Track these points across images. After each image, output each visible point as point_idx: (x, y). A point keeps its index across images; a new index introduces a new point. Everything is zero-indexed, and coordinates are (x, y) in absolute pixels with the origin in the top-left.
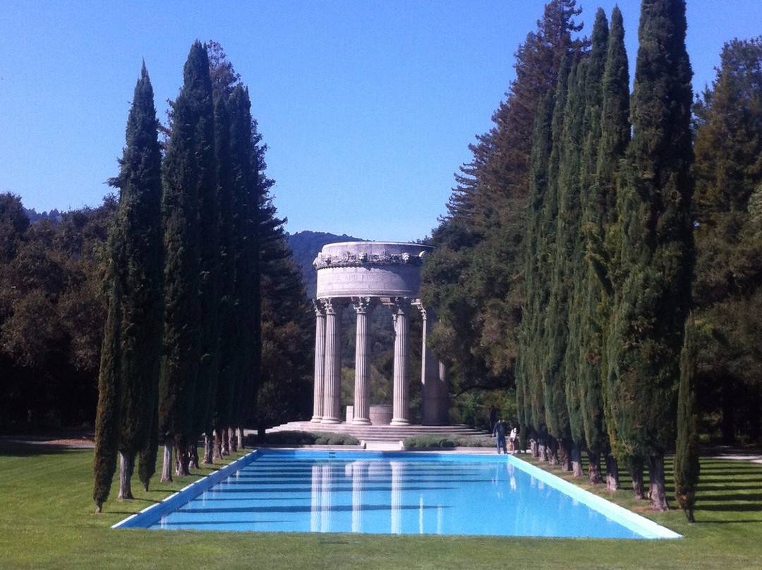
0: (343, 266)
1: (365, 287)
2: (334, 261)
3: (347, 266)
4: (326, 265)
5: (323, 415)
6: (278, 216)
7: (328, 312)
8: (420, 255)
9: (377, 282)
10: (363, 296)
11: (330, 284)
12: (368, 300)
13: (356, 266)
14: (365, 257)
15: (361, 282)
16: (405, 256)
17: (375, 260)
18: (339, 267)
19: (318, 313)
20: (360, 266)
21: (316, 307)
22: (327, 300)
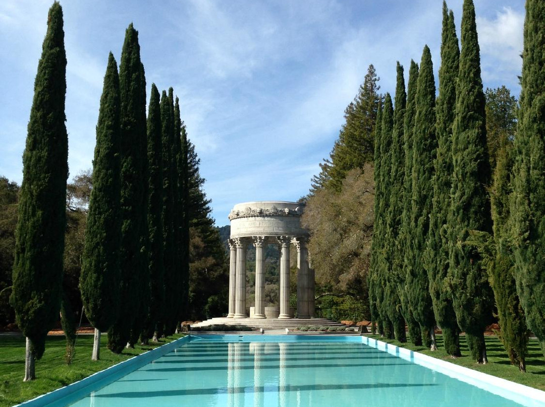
0: (247, 217)
1: (261, 230)
2: (241, 215)
3: (249, 217)
4: (236, 217)
5: (235, 313)
6: (207, 198)
7: (237, 247)
8: (296, 210)
9: (268, 227)
10: (260, 236)
11: (238, 229)
12: (263, 238)
13: (255, 216)
14: (261, 210)
15: (258, 227)
16: (287, 210)
17: (267, 213)
18: (244, 217)
19: (231, 247)
20: (258, 216)
21: (230, 244)
22: (237, 239)
